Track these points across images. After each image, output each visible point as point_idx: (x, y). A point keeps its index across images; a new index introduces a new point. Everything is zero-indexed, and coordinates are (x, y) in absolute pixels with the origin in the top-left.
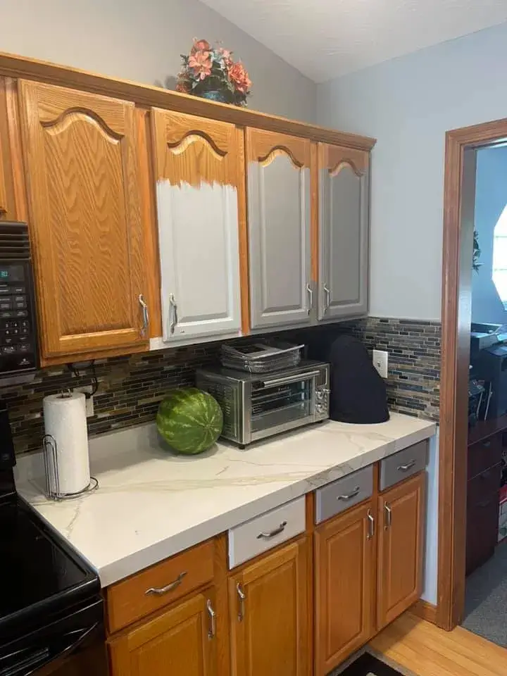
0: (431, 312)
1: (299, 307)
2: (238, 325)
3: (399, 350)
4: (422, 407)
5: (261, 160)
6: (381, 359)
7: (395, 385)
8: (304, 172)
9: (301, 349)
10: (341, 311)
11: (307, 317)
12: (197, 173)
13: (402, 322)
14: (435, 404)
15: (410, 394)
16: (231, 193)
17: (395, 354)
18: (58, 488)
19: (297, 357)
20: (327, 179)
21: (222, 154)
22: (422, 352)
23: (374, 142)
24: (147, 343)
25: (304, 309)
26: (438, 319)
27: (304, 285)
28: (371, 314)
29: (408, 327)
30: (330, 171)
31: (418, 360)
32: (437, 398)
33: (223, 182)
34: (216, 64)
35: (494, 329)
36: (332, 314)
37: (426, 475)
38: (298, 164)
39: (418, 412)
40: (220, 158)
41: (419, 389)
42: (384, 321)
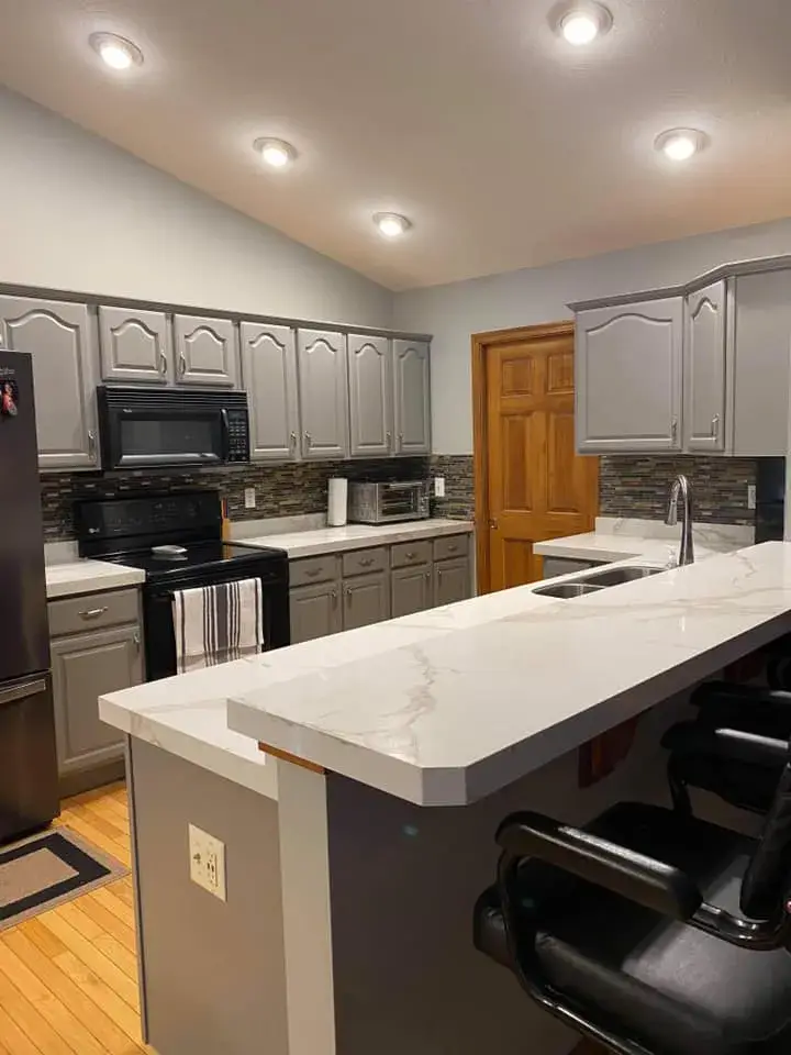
1: (381, 444)
3: (450, 477)
4: (465, 513)
6: (440, 483)
7: (449, 502)
8: (383, 359)
10: (412, 448)
11: (386, 451)
13: (453, 456)
14: (473, 510)
15: (458, 506)
17: (448, 479)
20: (399, 363)
21: (334, 350)
22: (463, 476)
23: (432, 337)
24: (295, 457)
25: (385, 446)
26: (472, 453)
27: (385, 430)
28: (434, 453)
29: (457, 460)
30: (402, 356)
31: (462, 481)
32: (473, 505)
36: (404, 450)
37: (469, 561)
38: (379, 354)
39: (463, 517)
40: (332, 353)
41: (461, 501)
42: (441, 457)
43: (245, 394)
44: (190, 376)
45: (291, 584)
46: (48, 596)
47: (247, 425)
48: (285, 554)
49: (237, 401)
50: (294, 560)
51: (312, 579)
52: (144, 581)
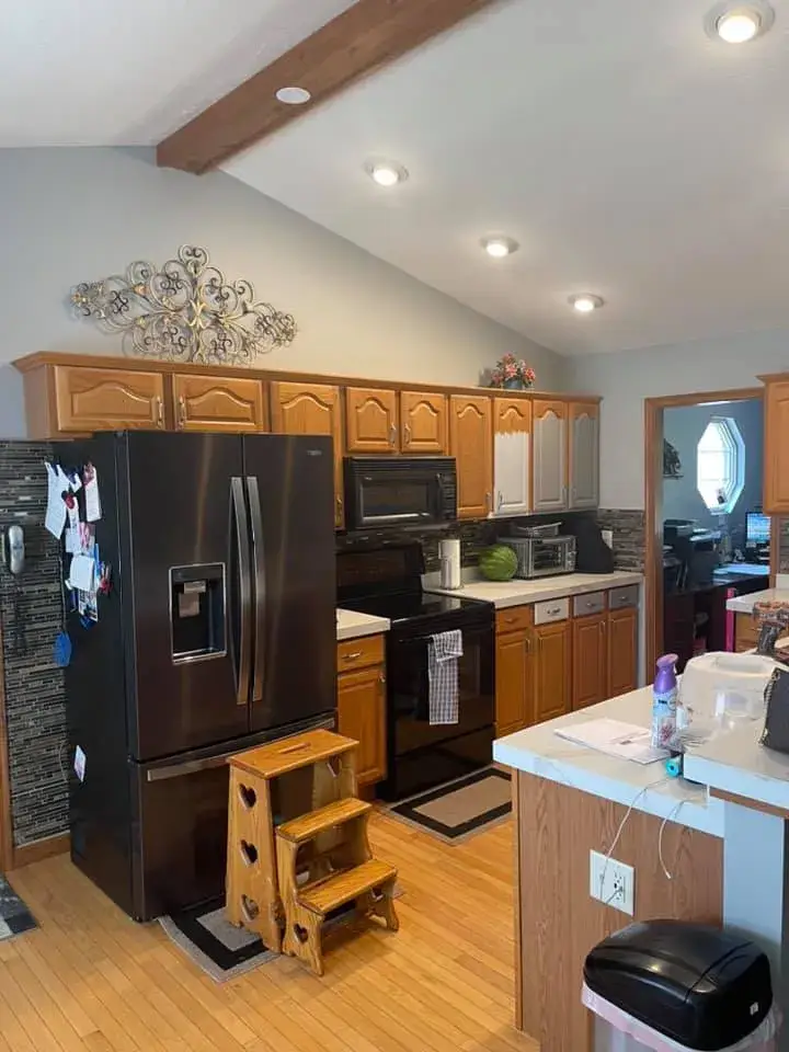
0: (638, 504)
1: (557, 500)
2: (527, 508)
3: (619, 530)
4: (634, 565)
5: (541, 417)
6: (608, 536)
7: (617, 553)
8: (562, 421)
9: (559, 526)
10: (583, 504)
11: (561, 506)
12: (512, 427)
13: (621, 511)
14: (643, 562)
15: (626, 557)
16: (525, 436)
17: (617, 532)
18: (450, 583)
19: (556, 530)
20: (574, 424)
21: (522, 416)
22: (633, 530)
23: (601, 399)
24: (487, 514)
25: (561, 501)
26: (643, 508)
27: (561, 486)
28: (600, 507)
29: (625, 514)
30: (577, 418)
31: (631, 535)
32: (643, 558)
33: (522, 430)
34: (519, 370)
35: (691, 523)
36: (577, 505)
37: (638, 610)
38: (558, 417)
39: (632, 568)
40: (520, 418)
41: (631, 553)
42: (609, 511)
43: (454, 460)
44: (414, 446)
45: (498, 630)
46: (338, 638)
47: (456, 488)
48: (492, 604)
49: (449, 465)
50: (498, 610)
51: (512, 627)
52: (389, 628)
